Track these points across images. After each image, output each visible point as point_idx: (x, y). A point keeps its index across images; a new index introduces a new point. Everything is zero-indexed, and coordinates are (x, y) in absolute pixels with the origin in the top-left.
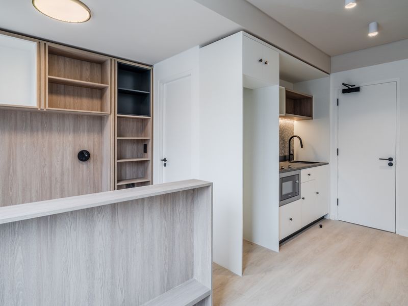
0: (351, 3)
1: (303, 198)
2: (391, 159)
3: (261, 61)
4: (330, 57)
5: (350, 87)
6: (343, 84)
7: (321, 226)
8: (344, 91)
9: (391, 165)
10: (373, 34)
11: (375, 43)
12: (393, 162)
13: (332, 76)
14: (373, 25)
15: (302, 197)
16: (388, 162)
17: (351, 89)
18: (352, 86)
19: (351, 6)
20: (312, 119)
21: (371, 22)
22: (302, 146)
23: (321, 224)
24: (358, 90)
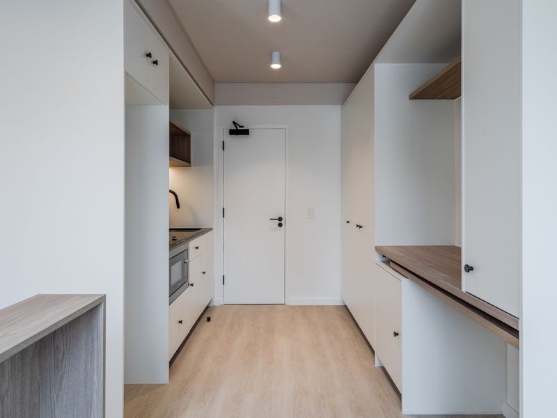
0: (276, 15)
1: (192, 285)
2: (280, 219)
3: (149, 55)
4: (214, 81)
5: (239, 128)
6: (234, 122)
7: (209, 319)
8: (232, 132)
9: (280, 225)
10: (276, 66)
12: (283, 222)
13: (216, 109)
14: (276, 55)
15: (190, 283)
16: (278, 222)
17: (239, 131)
18: (240, 127)
19: (275, 18)
20: (190, 166)
21: (275, 51)
22: (178, 206)
23: (209, 316)
24: (246, 132)
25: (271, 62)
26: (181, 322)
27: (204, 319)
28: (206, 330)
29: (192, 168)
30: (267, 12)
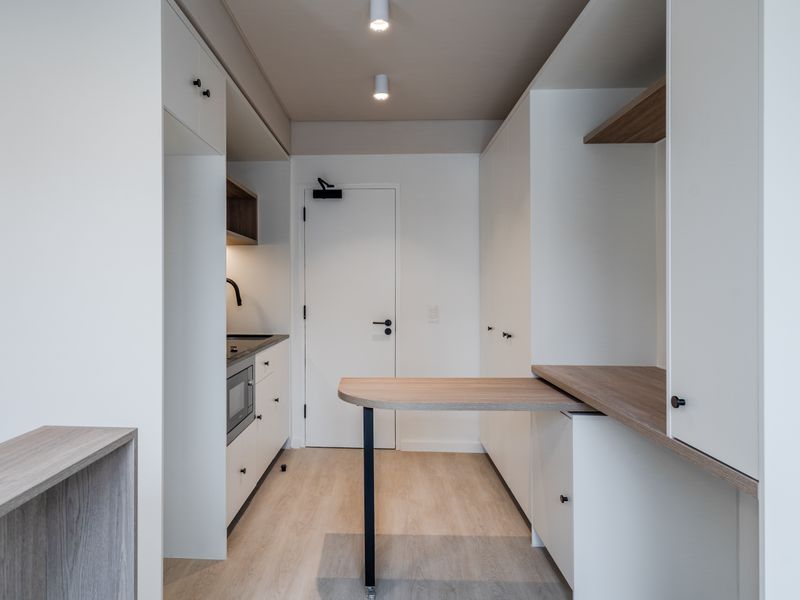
0: (381, 21)
1: (259, 417)
2: (388, 323)
3: (197, 83)
4: (290, 120)
5: (327, 188)
6: (319, 180)
7: (284, 468)
8: (317, 194)
9: (388, 332)
10: (381, 96)
11: (382, 114)
12: (392, 327)
13: (294, 160)
14: (381, 80)
15: (257, 415)
16: (385, 327)
17: (327, 192)
18: (328, 186)
19: (380, 25)
20: (257, 244)
21: (380, 73)
22: (239, 302)
23: (283, 463)
24: (337, 194)
25: (374, 90)
26: (243, 471)
27: (277, 467)
28: (279, 484)
29: (259, 246)
30: (367, 17)
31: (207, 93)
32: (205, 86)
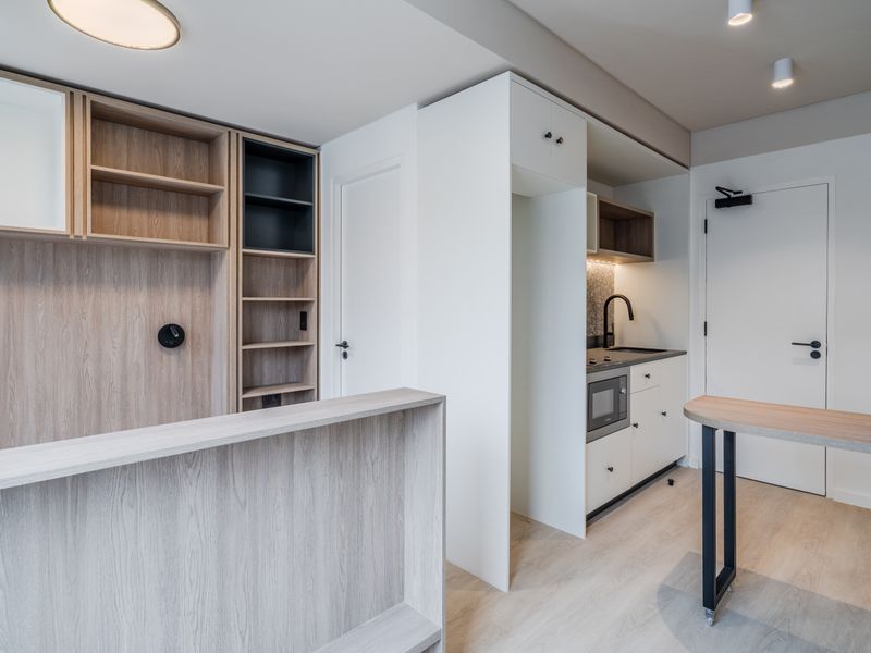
0: (742, 14)
1: (636, 425)
2: (816, 344)
3: (548, 135)
4: (690, 132)
5: (733, 195)
6: (718, 188)
7: (671, 483)
8: (720, 204)
9: (816, 355)
10: (783, 83)
12: (821, 350)
13: (694, 171)
14: (782, 65)
15: (632, 422)
16: (812, 349)
17: (732, 200)
18: (735, 193)
19: (740, 19)
20: (653, 261)
21: (779, 59)
22: (631, 318)
23: (671, 478)
24: (747, 200)
26: (611, 469)
27: (664, 480)
28: (661, 495)
29: (656, 263)
31: (559, 141)
32: (555, 136)
